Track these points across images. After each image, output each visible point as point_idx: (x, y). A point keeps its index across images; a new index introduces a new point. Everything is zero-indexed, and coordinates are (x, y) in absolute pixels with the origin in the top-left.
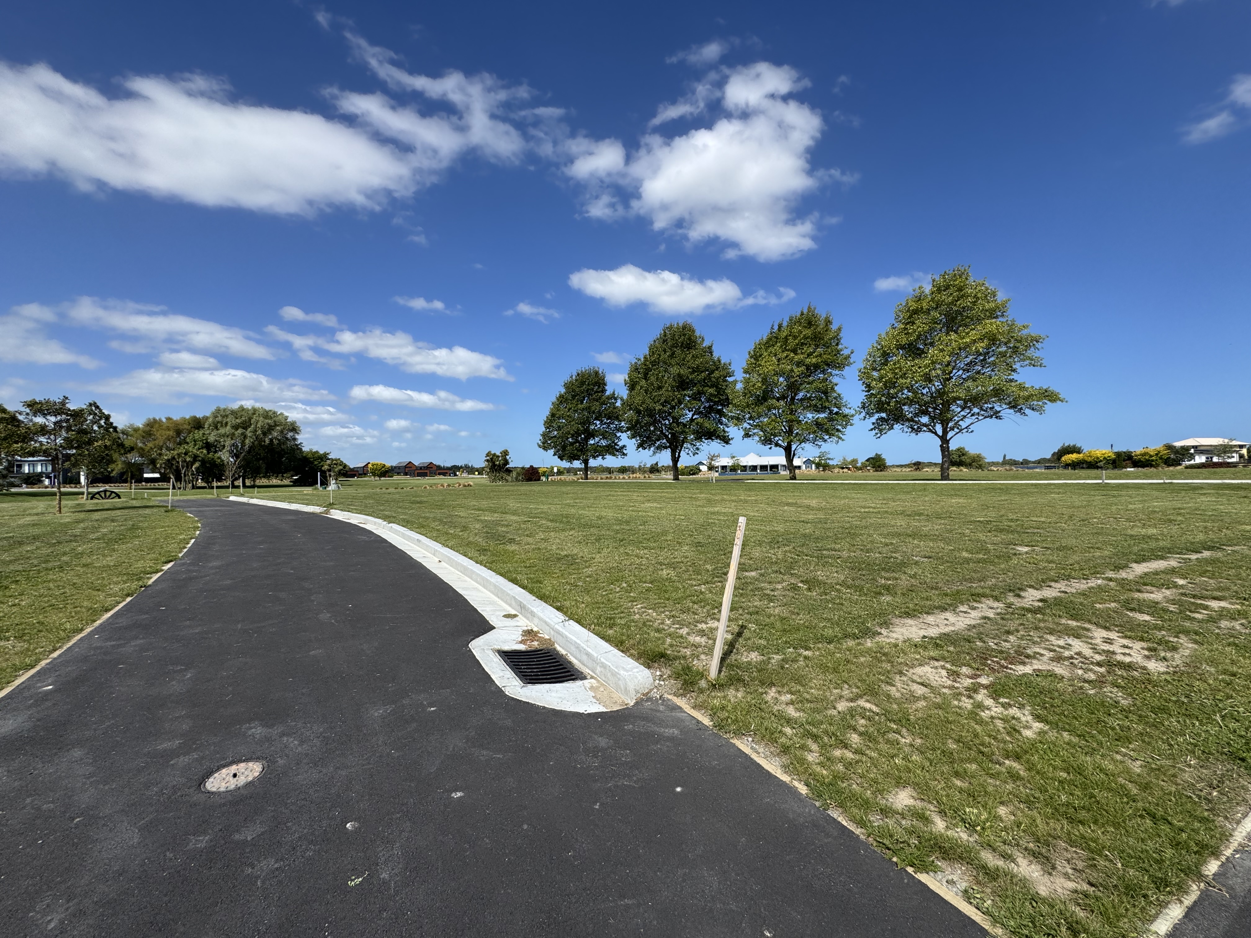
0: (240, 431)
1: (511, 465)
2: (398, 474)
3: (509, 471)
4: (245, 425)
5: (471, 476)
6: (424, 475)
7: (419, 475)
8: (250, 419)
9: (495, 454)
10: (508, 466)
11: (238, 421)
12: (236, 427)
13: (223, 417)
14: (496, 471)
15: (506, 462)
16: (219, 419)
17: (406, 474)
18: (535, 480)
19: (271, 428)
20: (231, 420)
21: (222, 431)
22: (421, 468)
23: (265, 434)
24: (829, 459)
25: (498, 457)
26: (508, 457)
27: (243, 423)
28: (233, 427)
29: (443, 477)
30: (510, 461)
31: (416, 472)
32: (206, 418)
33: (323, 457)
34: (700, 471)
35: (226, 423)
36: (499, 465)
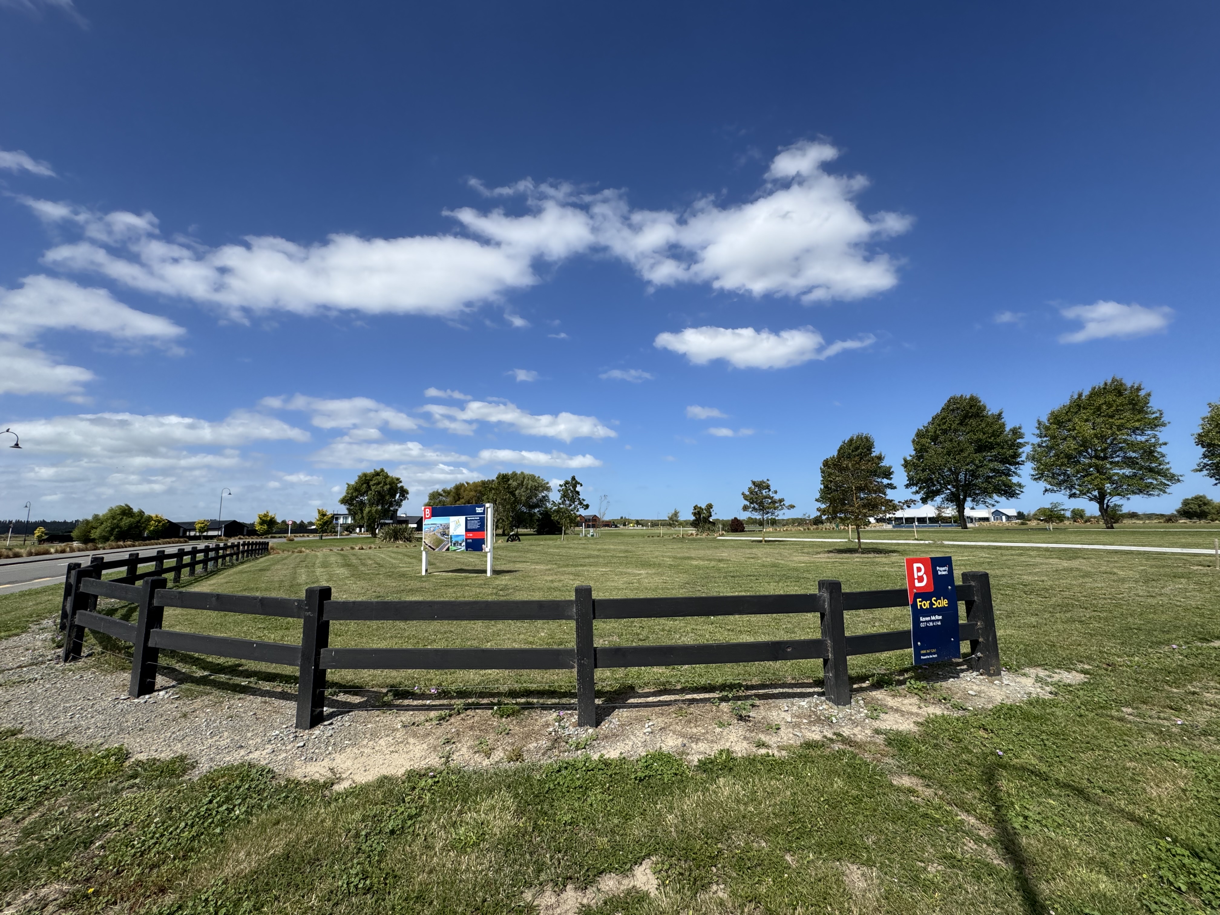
3: (713, 523)
14: (701, 523)
18: (743, 531)
24: (1063, 510)
34: (870, 523)
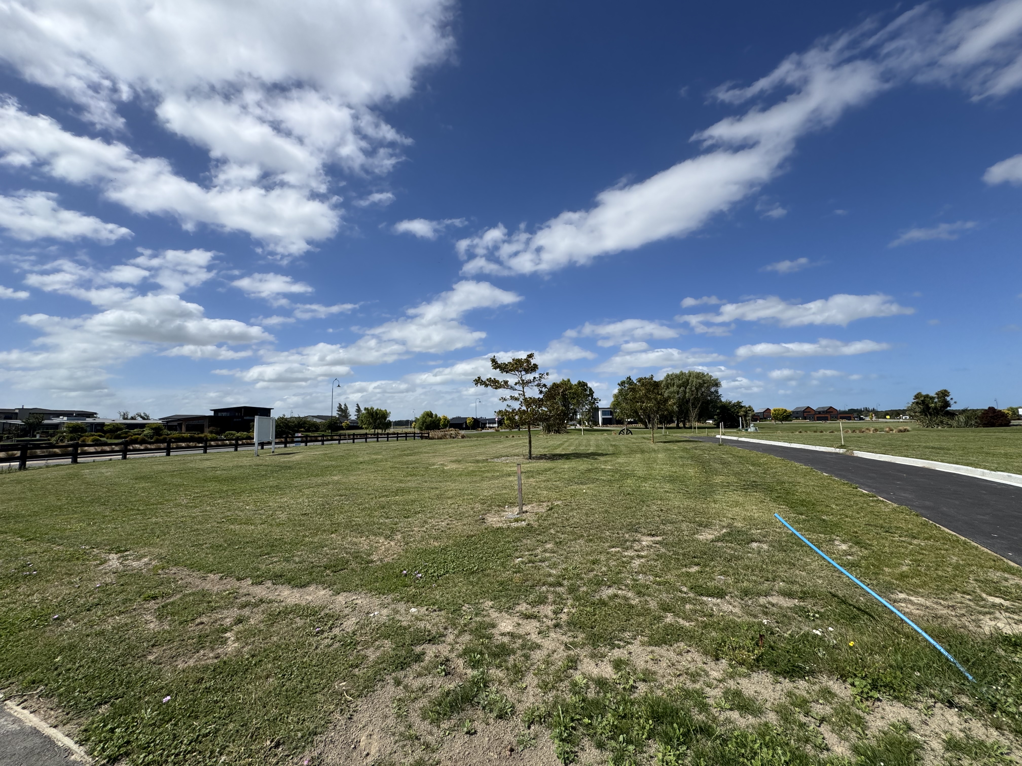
0: (682, 389)
1: (953, 407)
2: (797, 418)
3: (952, 414)
4: (685, 384)
5: (881, 420)
6: (826, 419)
7: (819, 419)
8: (688, 380)
9: (927, 396)
10: (949, 408)
11: (680, 382)
12: (679, 386)
13: (671, 380)
14: (931, 414)
15: (947, 404)
16: (669, 381)
17: (805, 418)
18: (1001, 425)
19: (701, 385)
20: (677, 382)
21: (672, 389)
22: (819, 413)
23: (697, 389)
25: (932, 398)
26: (948, 399)
27: (683, 383)
28: (677, 386)
29: (847, 421)
30: (952, 402)
31: (816, 416)
32: (662, 381)
33: (739, 405)
35: (674, 384)
36: (935, 408)
